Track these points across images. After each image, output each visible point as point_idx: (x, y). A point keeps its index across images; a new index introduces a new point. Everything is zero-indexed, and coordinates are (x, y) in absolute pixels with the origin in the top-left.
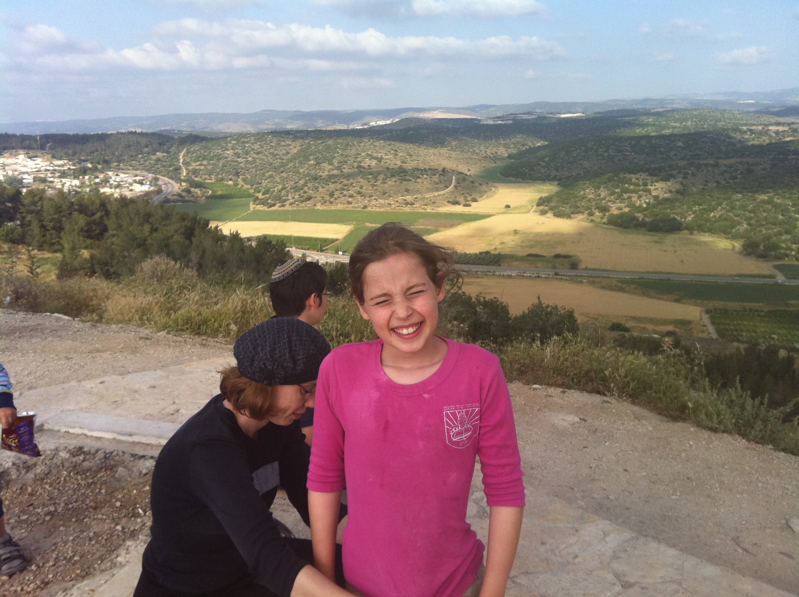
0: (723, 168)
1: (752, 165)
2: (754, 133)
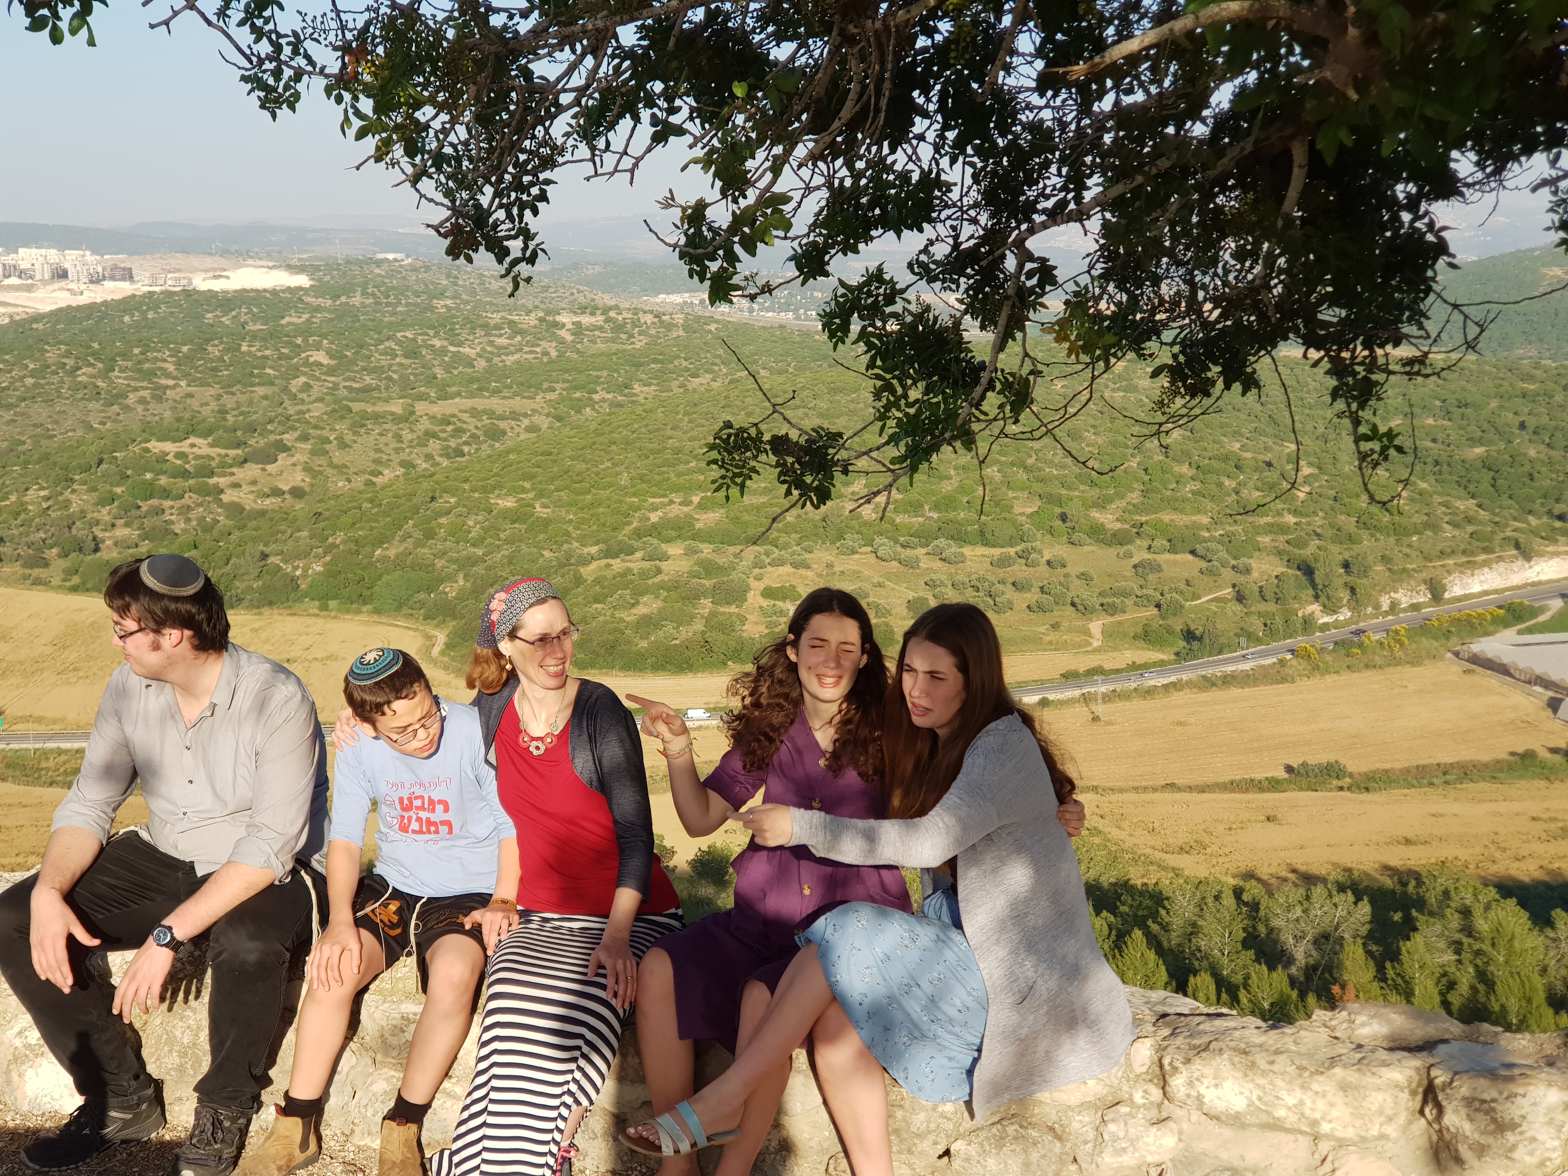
0: (424, 425)
1: (502, 418)
2: (521, 332)
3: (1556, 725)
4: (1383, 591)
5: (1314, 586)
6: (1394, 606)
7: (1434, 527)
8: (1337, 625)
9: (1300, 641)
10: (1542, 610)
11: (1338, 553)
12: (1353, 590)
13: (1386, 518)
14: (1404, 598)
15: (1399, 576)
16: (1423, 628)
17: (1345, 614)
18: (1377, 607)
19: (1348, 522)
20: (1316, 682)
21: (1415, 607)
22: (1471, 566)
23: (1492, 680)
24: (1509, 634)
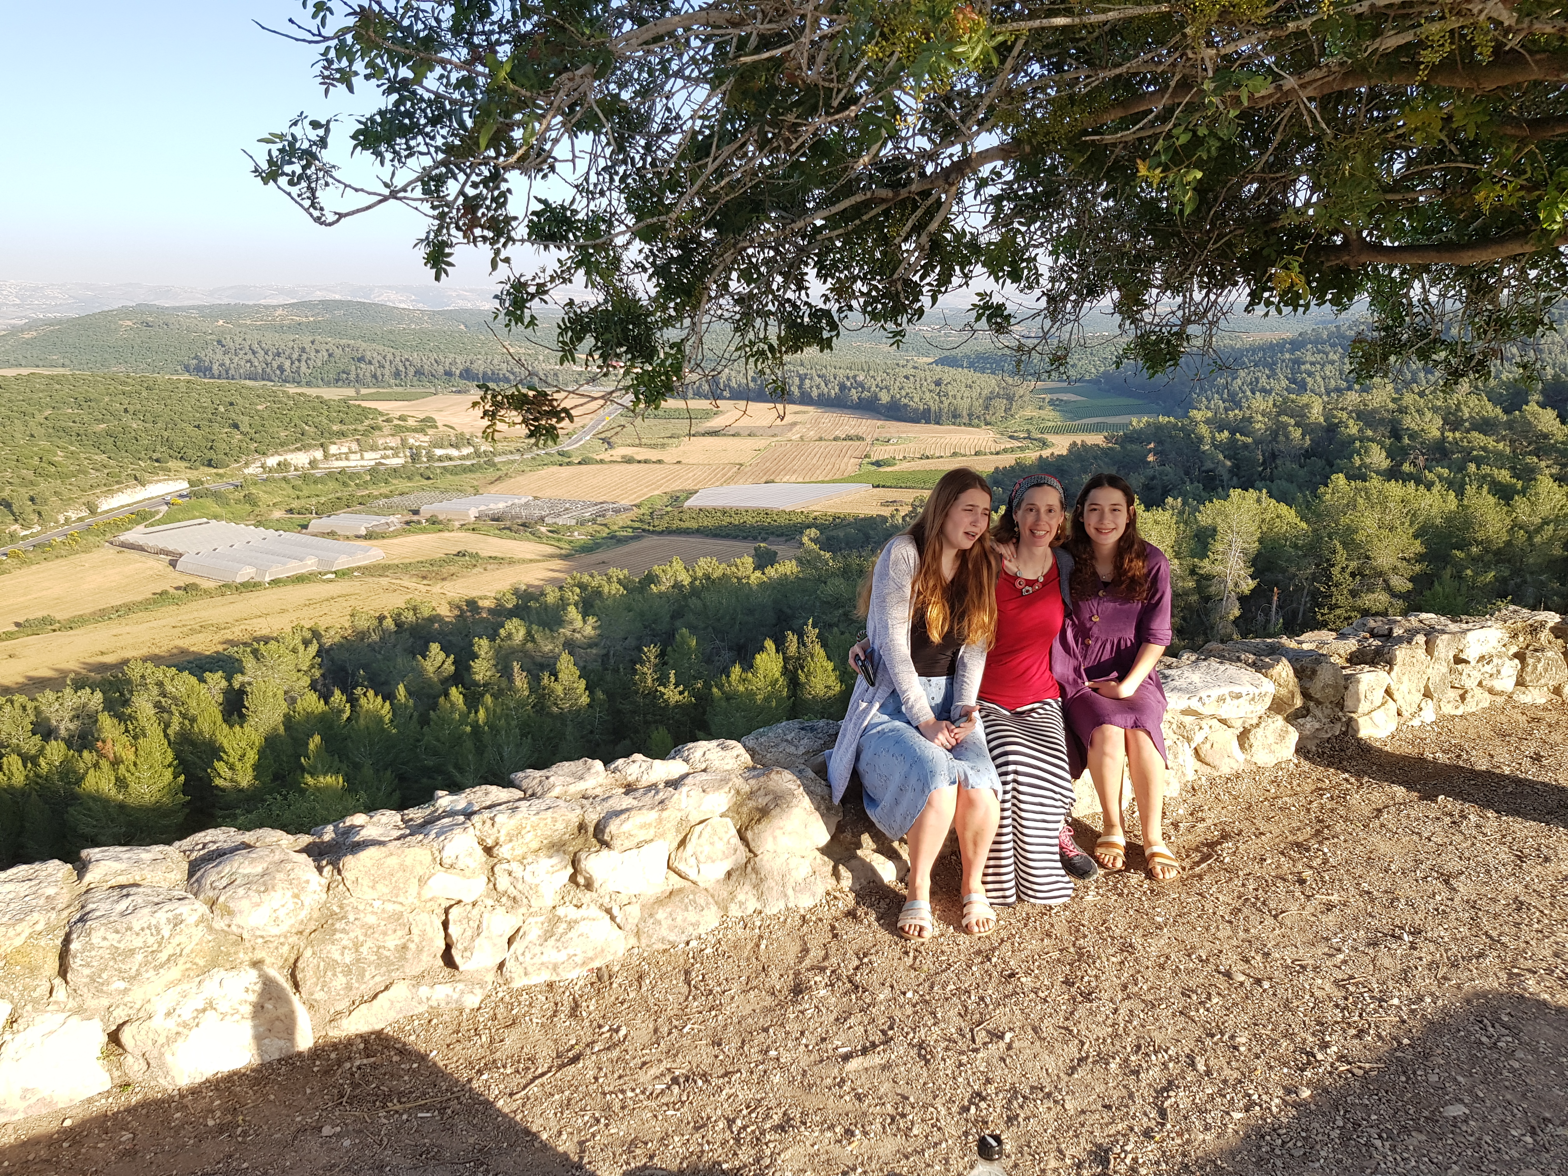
3: (175, 574)
4: (59, 512)
5: (13, 514)
6: (67, 519)
7: (85, 473)
8: (32, 535)
9: (8, 549)
10: (157, 512)
11: (25, 492)
12: (39, 513)
13: (53, 469)
14: (73, 515)
15: (67, 502)
16: (89, 530)
17: (37, 528)
18: (56, 522)
19: (29, 474)
20: (25, 570)
21: (81, 519)
22: (110, 492)
23: (135, 555)
24: (141, 528)
